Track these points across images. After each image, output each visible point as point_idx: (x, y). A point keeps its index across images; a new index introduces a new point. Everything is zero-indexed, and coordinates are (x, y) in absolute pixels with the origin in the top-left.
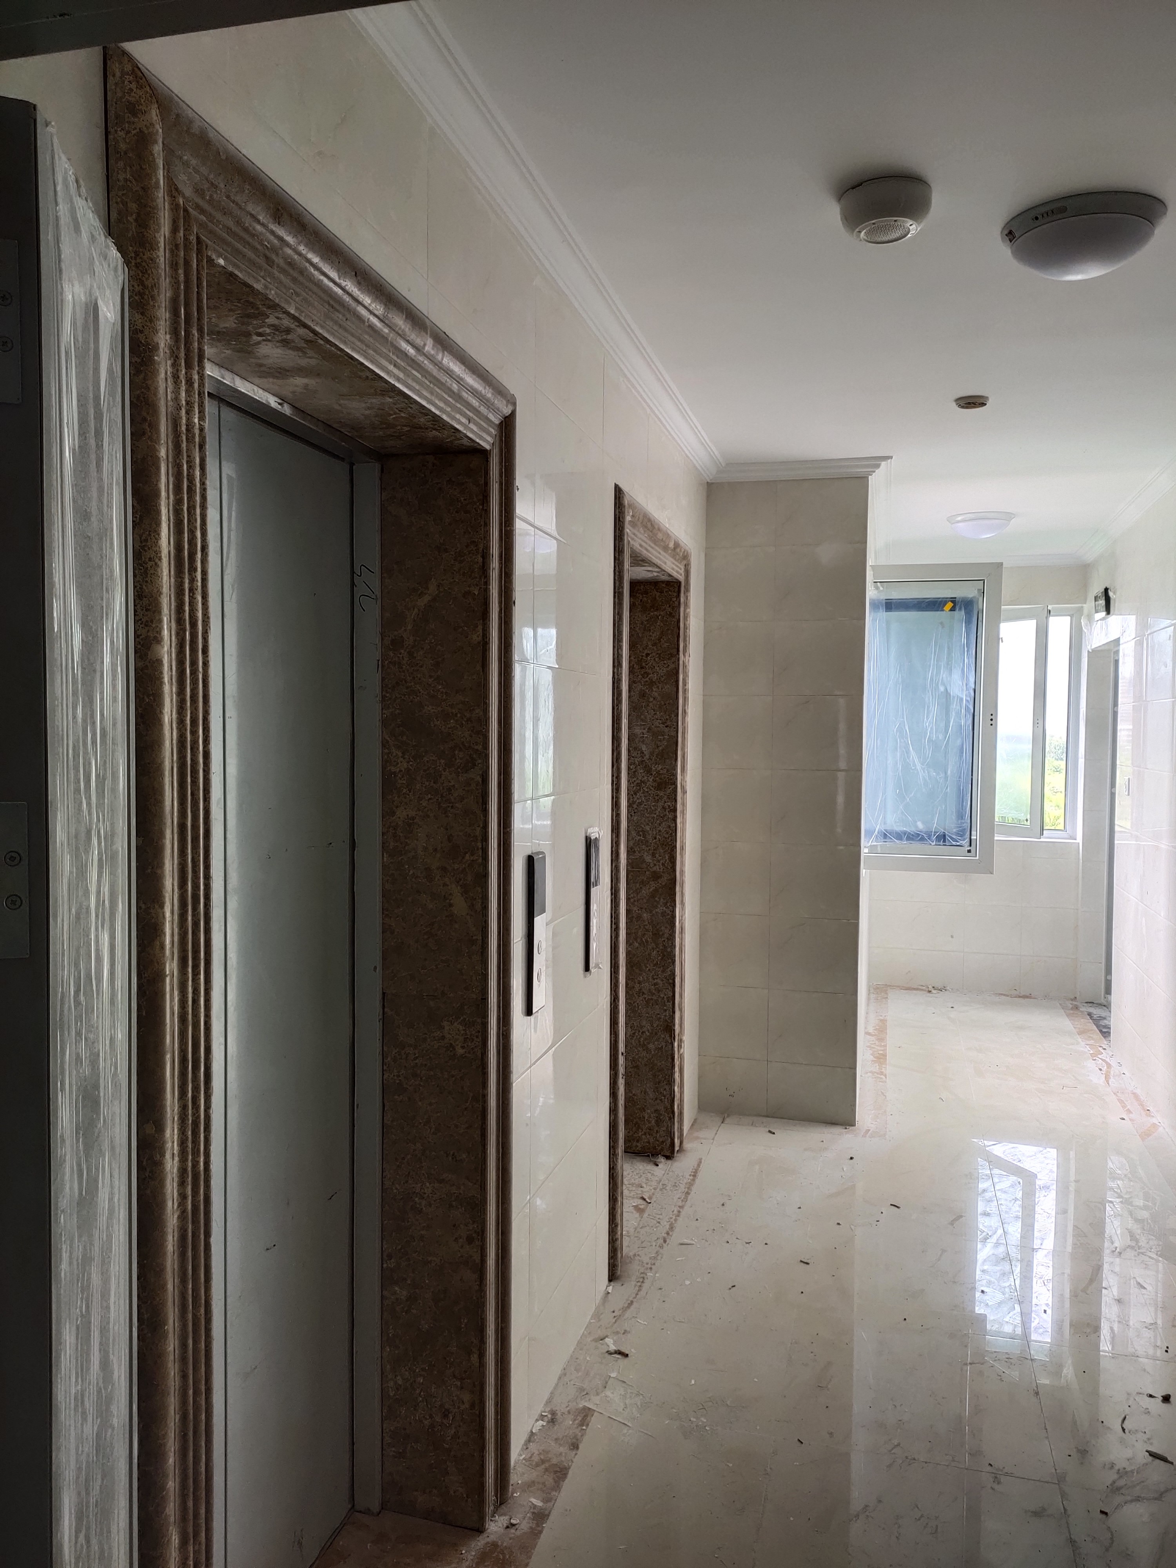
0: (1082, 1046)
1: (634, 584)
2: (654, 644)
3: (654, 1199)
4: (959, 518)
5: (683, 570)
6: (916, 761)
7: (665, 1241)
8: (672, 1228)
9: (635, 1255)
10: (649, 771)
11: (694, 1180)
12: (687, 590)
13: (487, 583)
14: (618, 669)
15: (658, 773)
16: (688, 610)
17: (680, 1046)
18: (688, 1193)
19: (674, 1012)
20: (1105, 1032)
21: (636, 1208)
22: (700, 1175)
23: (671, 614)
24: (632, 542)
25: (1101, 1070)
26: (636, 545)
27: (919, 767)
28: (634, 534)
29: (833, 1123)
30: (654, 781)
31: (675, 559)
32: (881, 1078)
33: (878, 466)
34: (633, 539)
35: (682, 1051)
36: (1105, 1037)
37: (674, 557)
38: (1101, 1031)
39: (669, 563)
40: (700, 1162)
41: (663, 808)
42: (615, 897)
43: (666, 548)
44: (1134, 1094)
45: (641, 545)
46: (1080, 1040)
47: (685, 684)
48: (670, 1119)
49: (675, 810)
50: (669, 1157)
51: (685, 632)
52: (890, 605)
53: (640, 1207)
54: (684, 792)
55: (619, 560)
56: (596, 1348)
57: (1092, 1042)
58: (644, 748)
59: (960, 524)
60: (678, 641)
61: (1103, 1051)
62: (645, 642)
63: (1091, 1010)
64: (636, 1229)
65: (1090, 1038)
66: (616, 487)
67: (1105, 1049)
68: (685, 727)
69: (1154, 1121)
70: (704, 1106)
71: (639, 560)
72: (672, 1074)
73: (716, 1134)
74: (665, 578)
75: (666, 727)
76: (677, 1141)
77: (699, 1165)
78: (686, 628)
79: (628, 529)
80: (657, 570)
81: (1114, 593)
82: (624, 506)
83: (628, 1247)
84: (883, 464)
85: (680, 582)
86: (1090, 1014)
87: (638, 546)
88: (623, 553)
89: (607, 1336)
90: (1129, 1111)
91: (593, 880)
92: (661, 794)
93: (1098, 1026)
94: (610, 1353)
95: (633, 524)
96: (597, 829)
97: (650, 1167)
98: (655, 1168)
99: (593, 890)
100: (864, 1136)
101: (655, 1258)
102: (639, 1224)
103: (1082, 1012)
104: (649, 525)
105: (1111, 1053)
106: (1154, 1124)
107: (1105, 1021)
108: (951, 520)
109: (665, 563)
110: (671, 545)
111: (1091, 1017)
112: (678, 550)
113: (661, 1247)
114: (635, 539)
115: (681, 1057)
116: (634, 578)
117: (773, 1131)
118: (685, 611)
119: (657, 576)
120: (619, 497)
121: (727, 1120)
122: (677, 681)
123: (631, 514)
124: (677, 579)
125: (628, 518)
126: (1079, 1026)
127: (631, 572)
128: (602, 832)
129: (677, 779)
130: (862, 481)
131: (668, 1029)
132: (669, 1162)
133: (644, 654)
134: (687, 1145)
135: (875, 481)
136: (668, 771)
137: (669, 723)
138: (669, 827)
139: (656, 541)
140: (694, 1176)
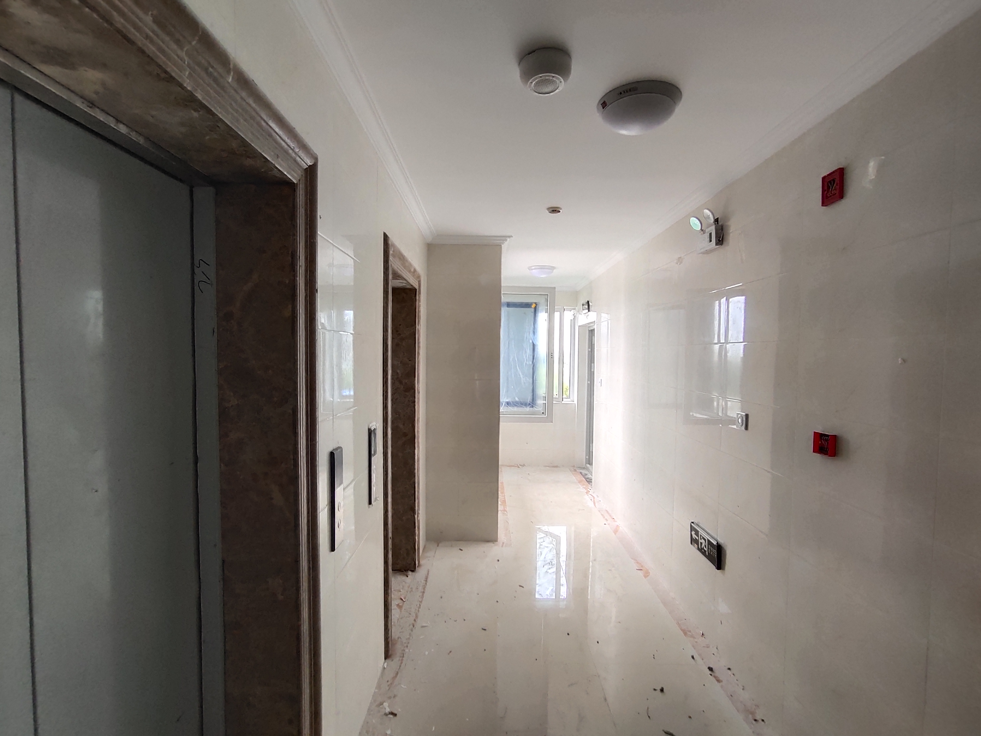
0: (582, 489)
1: (394, 289)
2: (404, 320)
3: (407, 598)
4: (533, 268)
5: (418, 283)
6: (520, 373)
7: (414, 626)
8: (417, 617)
9: (398, 638)
10: (401, 382)
11: (426, 584)
12: (420, 293)
13: (295, 276)
14: (386, 333)
15: (406, 383)
16: (420, 303)
17: (418, 516)
18: (424, 592)
19: (415, 501)
20: (589, 481)
21: (398, 605)
22: (429, 580)
23: (412, 305)
24: (393, 265)
25: (591, 500)
26: (395, 268)
27: (522, 376)
28: (394, 261)
29: (488, 541)
30: (404, 387)
31: (414, 278)
32: (505, 513)
33: (506, 240)
34: (393, 263)
35: (419, 518)
36: (589, 483)
37: (413, 276)
38: (587, 481)
39: (411, 279)
40: (428, 571)
41: (409, 401)
42: (386, 458)
43: (410, 271)
44: (606, 510)
45: (397, 268)
46: (580, 486)
47: (418, 340)
48: (414, 553)
49: (415, 402)
50: (413, 571)
51: (419, 314)
52: (509, 305)
53: (400, 604)
54: (419, 393)
55: (386, 273)
56: (379, 712)
57: (584, 486)
58: (398, 371)
59: (534, 270)
60: (415, 318)
61: (590, 490)
62: (399, 319)
63: (581, 471)
64: (398, 619)
65: (584, 484)
66: (385, 234)
67: (590, 489)
68: (419, 361)
69: (617, 523)
70: (428, 539)
71: (397, 276)
72: (415, 531)
73: (435, 553)
74: (408, 287)
75: (410, 361)
76: (417, 562)
77: (428, 574)
78: (419, 311)
79: (391, 258)
80: (405, 282)
81: (591, 303)
82: (389, 244)
83: (395, 632)
84: (508, 239)
85: (416, 289)
86: (581, 473)
87: (396, 268)
88: (389, 269)
89: (384, 702)
90: (607, 520)
91: (373, 452)
92: (407, 394)
93: (585, 478)
94: (386, 715)
95: (394, 256)
96: (374, 423)
97: (404, 578)
98: (407, 578)
99: (373, 459)
100: (502, 546)
101: (409, 638)
102: (400, 616)
103: (578, 472)
104: (402, 258)
105: (593, 491)
106: (617, 525)
107: (587, 476)
108: (530, 268)
109: (409, 279)
110: (412, 270)
111: (582, 474)
112: (416, 273)
113: (412, 630)
114: (394, 263)
115: (419, 521)
116: (394, 286)
117: (462, 549)
118: (418, 304)
119: (405, 286)
120: (386, 240)
121: (440, 545)
122: (415, 338)
123: (393, 250)
124: (415, 288)
125: (391, 252)
126: (578, 479)
127: (393, 283)
128: (378, 425)
129: (415, 386)
130: (500, 246)
131: (412, 510)
132: (413, 573)
134: (422, 562)
135: (504, 247)
137: (411, 359)
138: (412, 410)
139: (405, 267)
140: (426, 581)
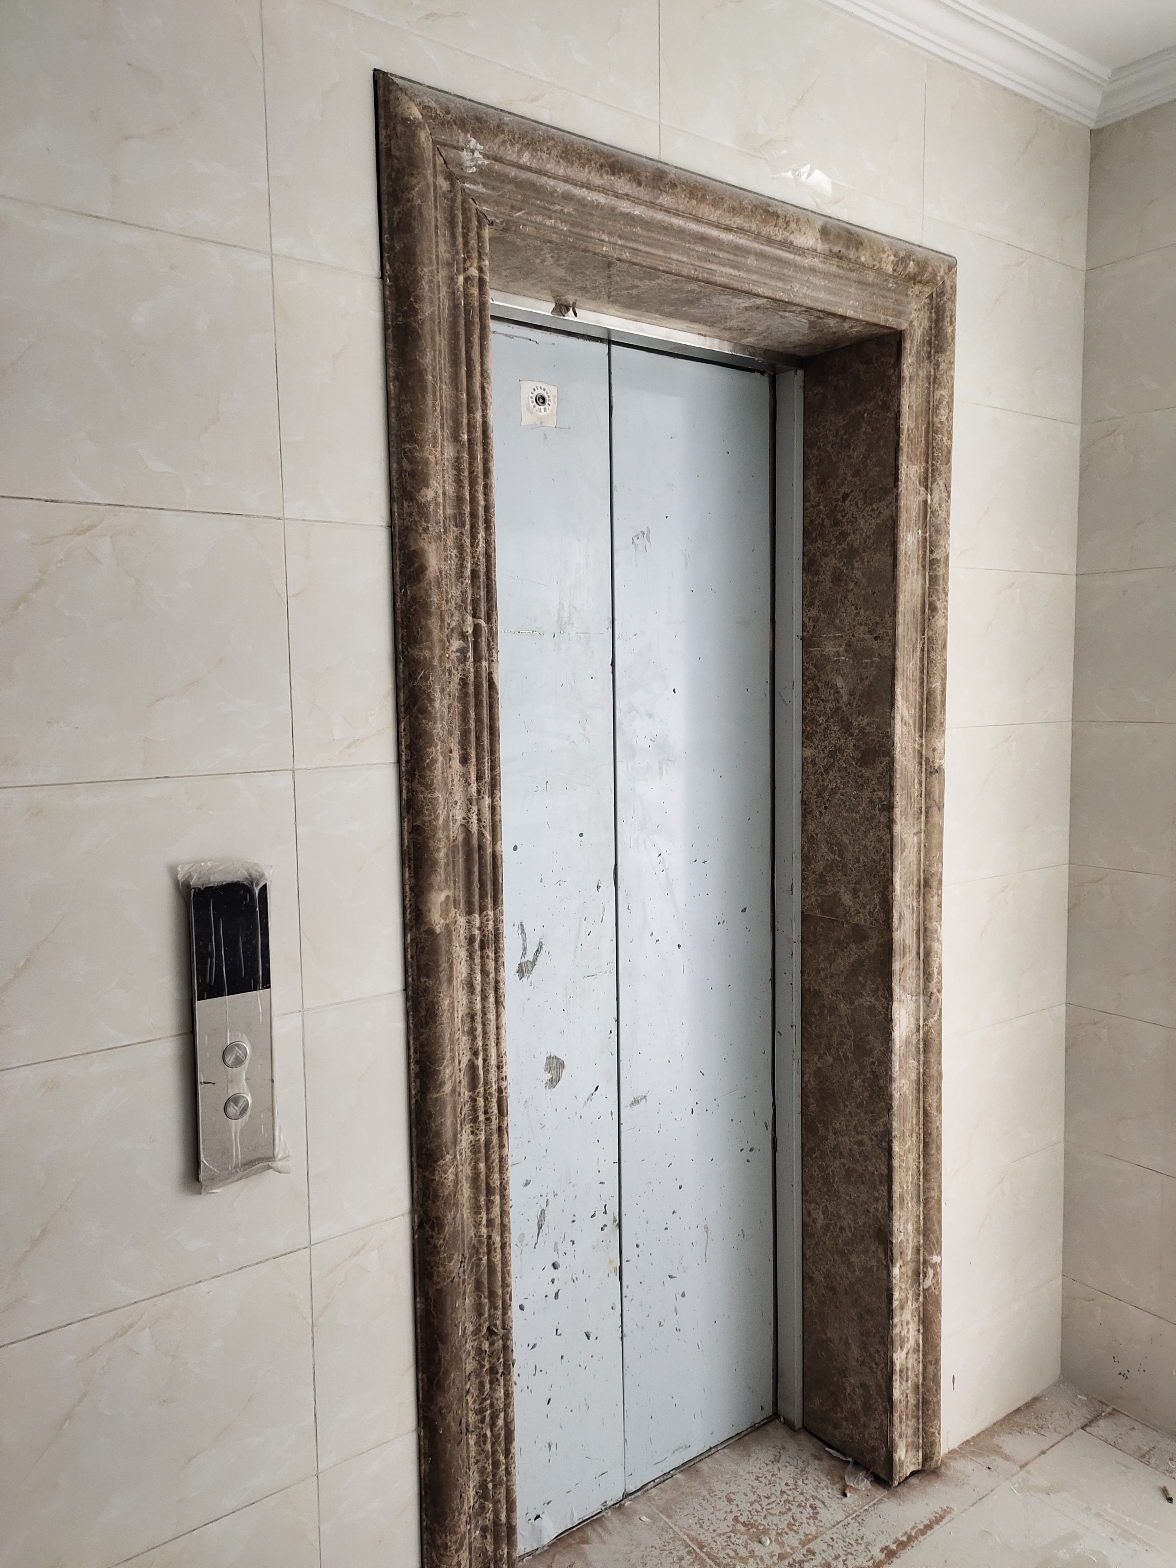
2: (857, 473)
10: (847, 727)
15: (862, 730)
23: (885, 403)
30: (856, 747)
41: (871, 801)
50: (878, 1484)
58: (840, 682)
62: (841, 472)
73: (1045, 1452)
75: (876, 638)
92: (867, 773)
121: (1100, 1425)
132: (880, 1493)
133: (840, 496)
134: (951, 1462)
136: (878, 728)
137: (880, 631)
